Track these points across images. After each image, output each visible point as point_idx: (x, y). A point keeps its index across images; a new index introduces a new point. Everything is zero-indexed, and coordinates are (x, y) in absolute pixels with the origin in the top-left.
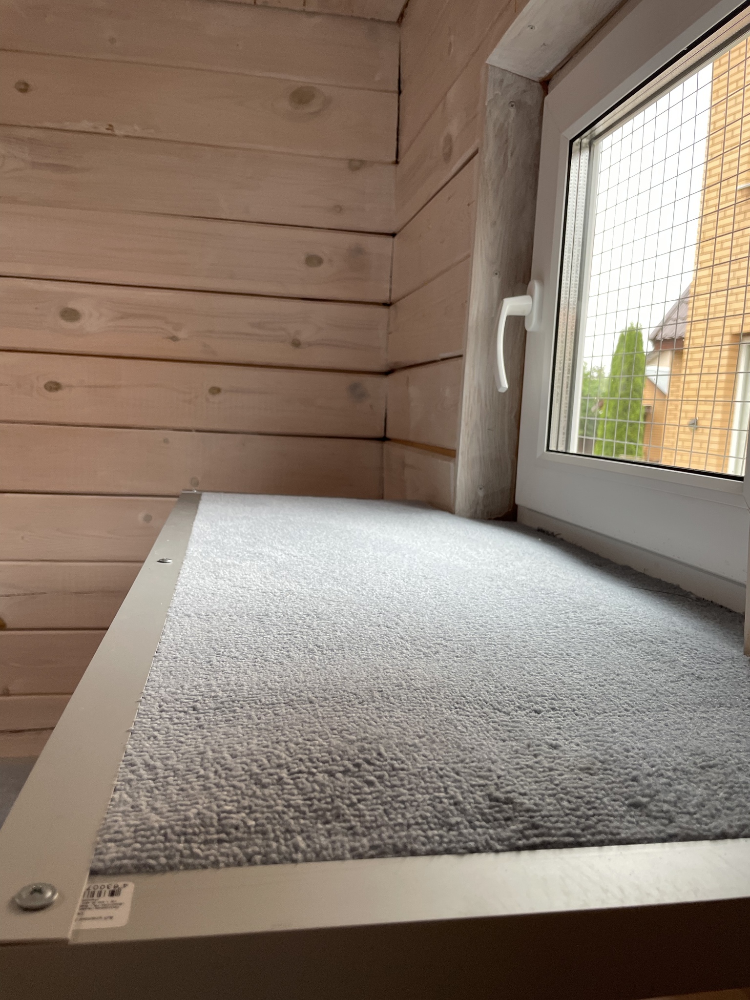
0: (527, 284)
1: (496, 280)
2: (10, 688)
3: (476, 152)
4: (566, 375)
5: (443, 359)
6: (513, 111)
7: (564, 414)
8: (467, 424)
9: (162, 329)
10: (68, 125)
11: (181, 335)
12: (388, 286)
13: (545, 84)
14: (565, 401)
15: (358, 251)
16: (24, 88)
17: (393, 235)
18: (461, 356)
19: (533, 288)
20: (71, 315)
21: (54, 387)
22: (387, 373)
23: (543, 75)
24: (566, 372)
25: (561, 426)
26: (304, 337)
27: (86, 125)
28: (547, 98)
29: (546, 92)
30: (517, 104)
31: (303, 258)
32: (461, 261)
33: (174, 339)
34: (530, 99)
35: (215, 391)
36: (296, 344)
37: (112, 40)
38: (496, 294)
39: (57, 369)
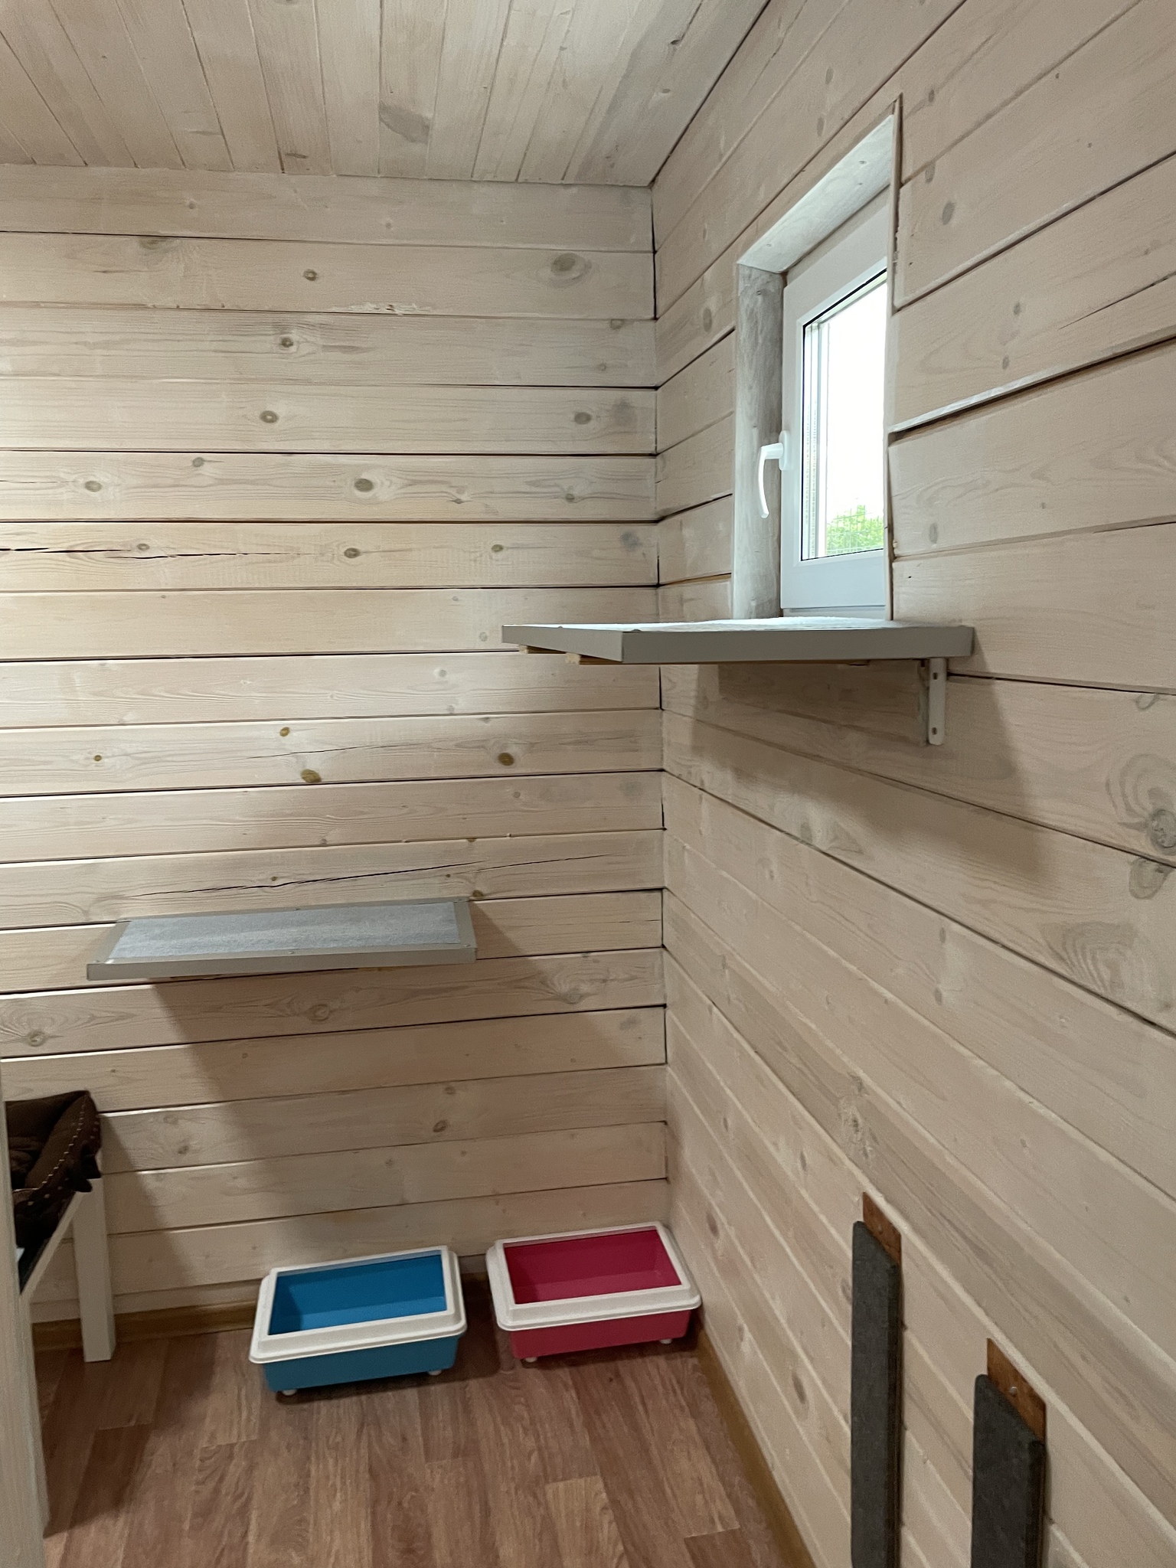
0: (779, 434)
1: (755, 432)
2: (327, 838)
3: (732, 330)
4: (812, 502)
5: (715, 500)
6: (760, 298)
7: (813, 532)
8: (739, 548)
9: (446, 493)
10: (355, 309)
11: (463, 497)
12: (652, 437)
13: (784, 275)
14: (812, 522)
15: (623, 406)
16: (312, 276)
17: (656, 388)
18: (731, 495)
19: (783, 438)
20: (365, 485)
21: (353, 553)
22: (656, 522)
23: (782, 270)
24: (812, 499)
25: (811, 541)
26: (576, 493)
27: (369, 308)
28: (786, 289)
29: (785, 284)
30: (762, 292)
31: (572, 416)
32: (726, 417)
33: (459, 502)
34: (772, 288)
35: (498, 548)
36: (570, 499)
37: (388, 226)
38: (755, 443)
39: (356, 536)
